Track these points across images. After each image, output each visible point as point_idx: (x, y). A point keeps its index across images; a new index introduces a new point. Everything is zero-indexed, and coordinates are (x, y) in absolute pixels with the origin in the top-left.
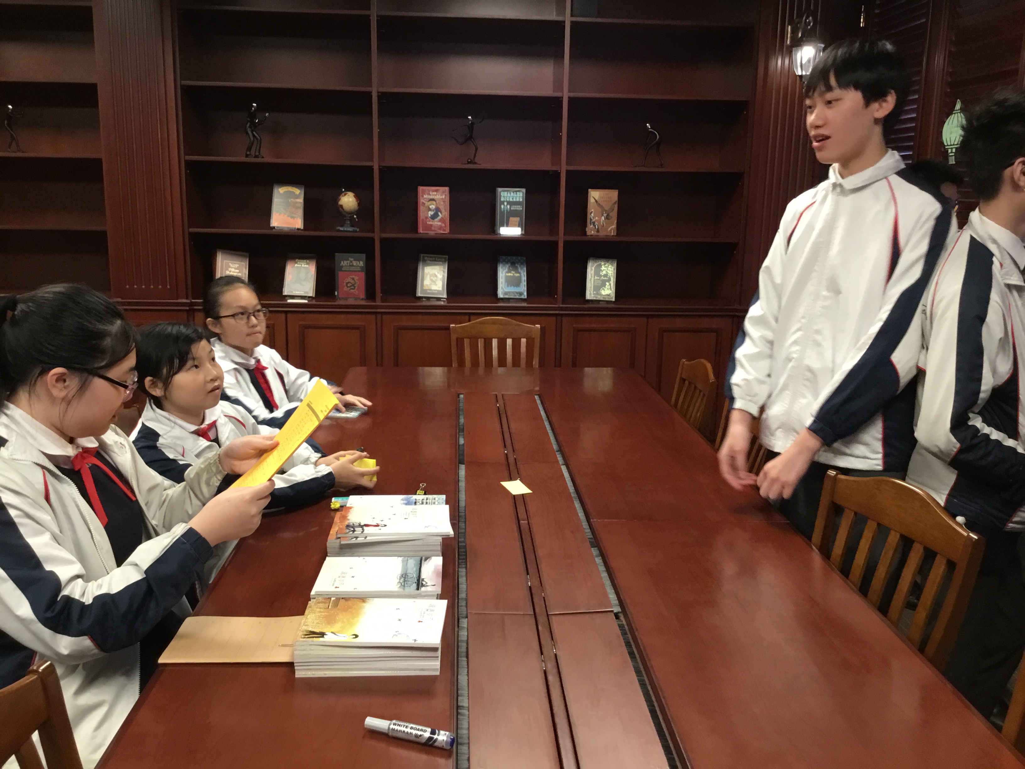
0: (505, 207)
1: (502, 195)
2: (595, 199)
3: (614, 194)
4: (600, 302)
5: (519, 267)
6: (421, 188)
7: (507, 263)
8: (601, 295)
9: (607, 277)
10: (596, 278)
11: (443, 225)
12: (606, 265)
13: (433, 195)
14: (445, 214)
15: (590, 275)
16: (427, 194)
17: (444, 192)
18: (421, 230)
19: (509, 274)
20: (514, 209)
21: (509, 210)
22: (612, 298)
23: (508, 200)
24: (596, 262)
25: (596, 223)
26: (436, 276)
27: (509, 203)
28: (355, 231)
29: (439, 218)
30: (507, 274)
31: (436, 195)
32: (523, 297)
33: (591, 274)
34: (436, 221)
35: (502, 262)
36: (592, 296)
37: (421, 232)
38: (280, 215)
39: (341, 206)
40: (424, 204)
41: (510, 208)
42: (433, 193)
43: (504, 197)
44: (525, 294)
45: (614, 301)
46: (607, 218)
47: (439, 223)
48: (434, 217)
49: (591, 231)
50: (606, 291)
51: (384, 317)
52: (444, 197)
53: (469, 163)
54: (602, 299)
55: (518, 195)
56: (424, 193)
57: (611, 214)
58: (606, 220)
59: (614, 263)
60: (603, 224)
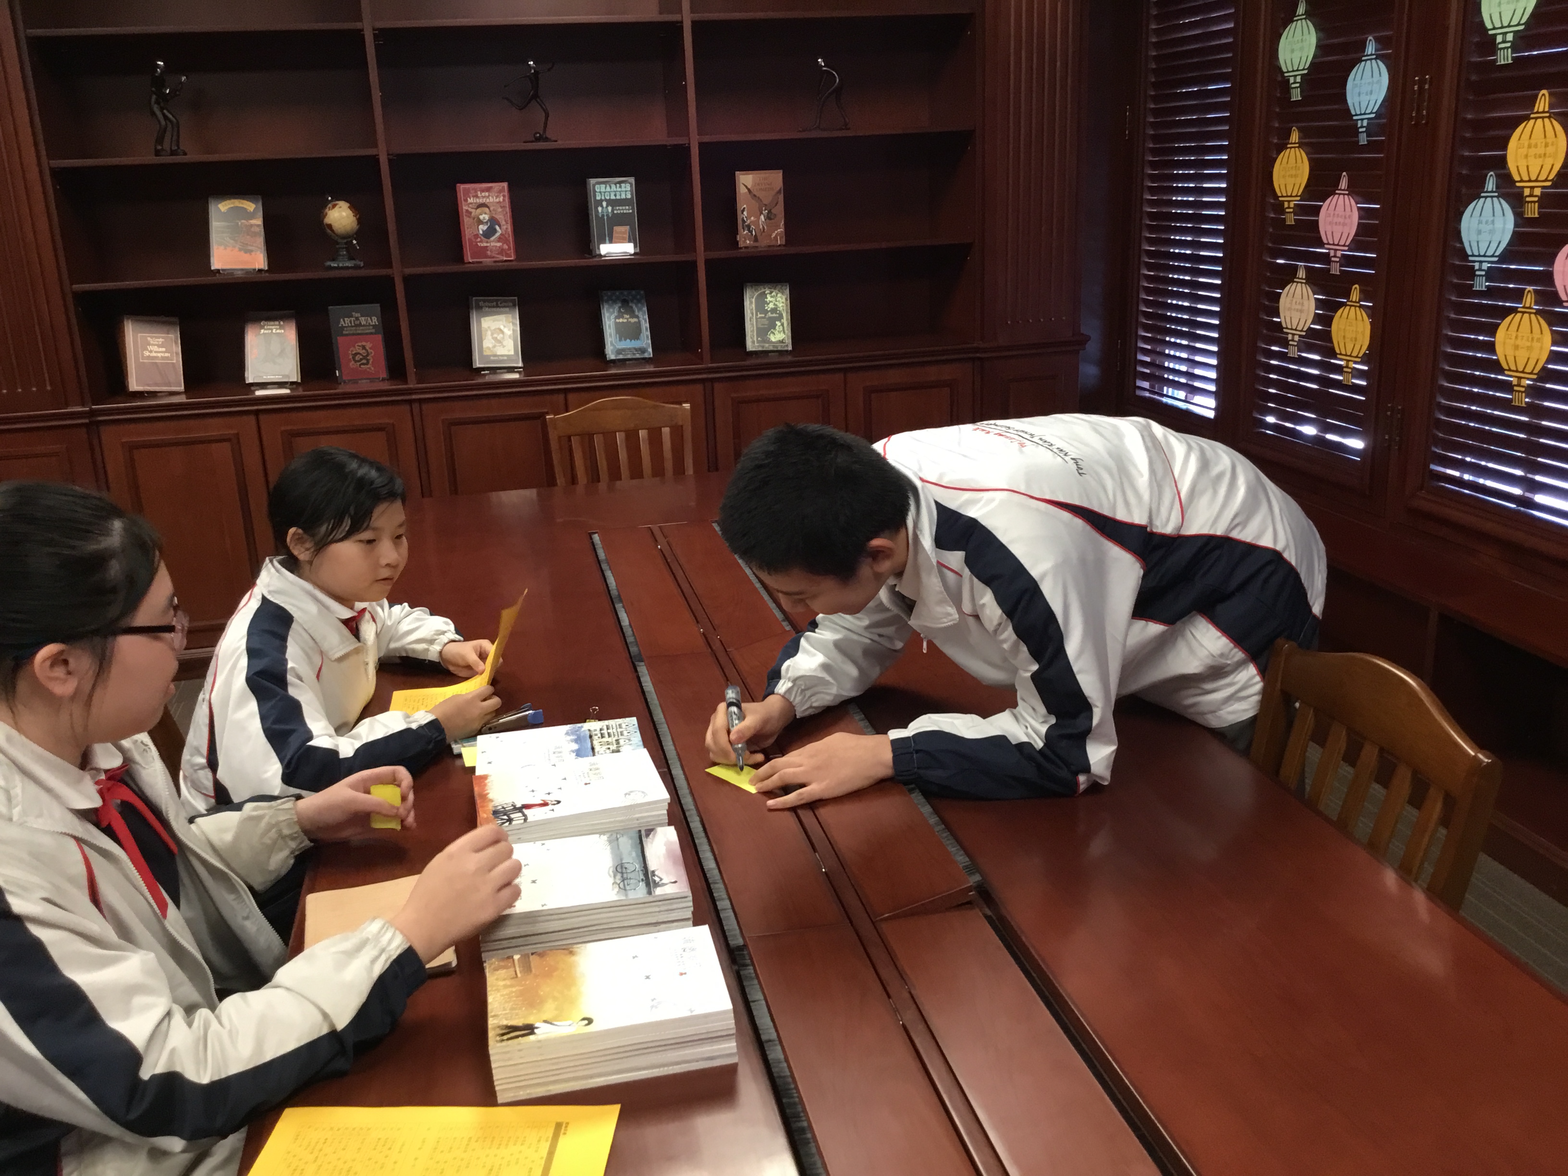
0: (605, 210)
1: (598, 190)
2: (746, 187)
3: (775, 178)
4: (770, 354)
5: (634, 307)
6: (461, 187)
7: (615, 302)
8: (770, 342)
9: (776, 313)
10: (759, 315)
11: (506, 247)
12: (774, 294)
13: (483, 197)
14: (507, 228)
15: (749, 311)
16: (473, 197)
17: (500, 191)
18: (469, 258)
19: (621, 320)
20: (619, 212)
21: (610, 215)
22: (787, 346)
23: (608, 198)
24: (757, 290)
26: (502, 332)
27: (610, 202)
28: (356, 267)
29: (498, 235)
30: (617, 321)
31: (488, 197)
32: (646, 355)
33: (752, 309)
34: (493, 241)
35: (607, 301)
36: (756, 344)
37: (471, 261)
38: (225, 249)
39: (330, 226)
40: (471, 213)
41: (613, 211)
42: (483, 194)
43: (600, 192)
44: (650, 350)
45: (790, 351)
46: (769, 217)
47: (499, 244)
48: (489, 233)
49: (744, 239)
50: (776, 336)
51: (425, 406)
52: (501, 199)
53: (537, 140)
54: (771, 348)
55: (623, 189)
56: (467, 193)
57: (774, 211)
58: (768, 221)
59: (786, 289)
60: (763, 227)
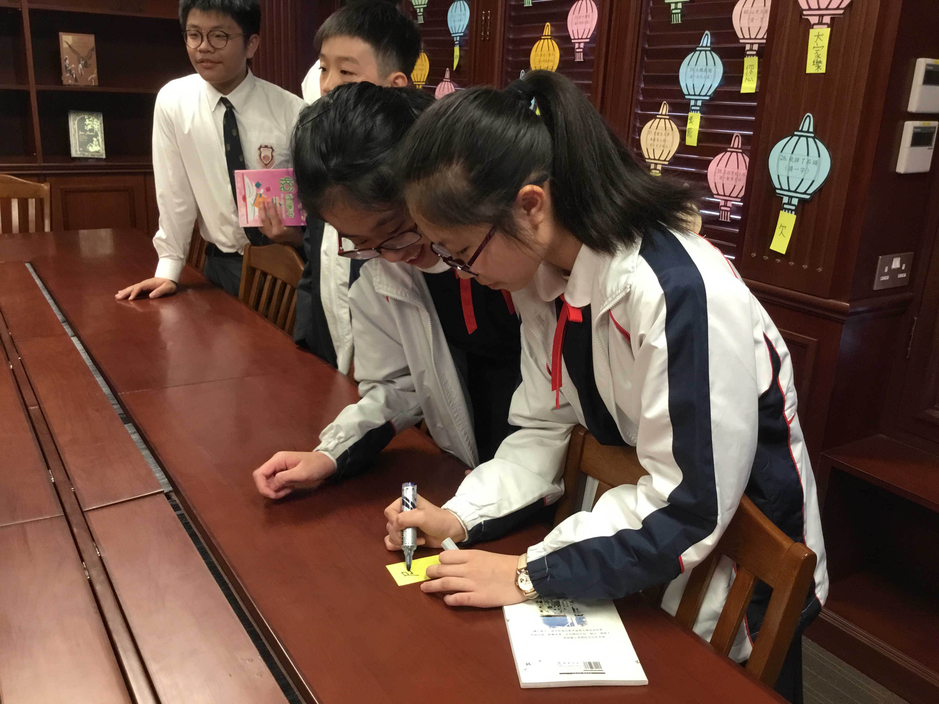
2: (68, 44)
3: (89, 40)
4: (89, 160)
8: (88, 151)
9: (93, 132)
10: (80, 133)
12: (91, 119)
15: (73, 130)
22: (102, 155)
24: (78, 115)
25: (73, 71)
33: (75, 129)
36: (78, 153)
45: (105, 159)
46: (85, 66)
49: (68, 80)
50: (94, 148)
54: (90, 156)
57: (89, 62)
58: (84, 68)
59: (100, 116)
60: (81, 72)
